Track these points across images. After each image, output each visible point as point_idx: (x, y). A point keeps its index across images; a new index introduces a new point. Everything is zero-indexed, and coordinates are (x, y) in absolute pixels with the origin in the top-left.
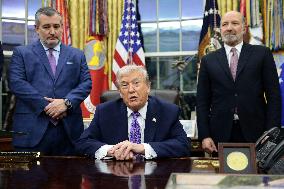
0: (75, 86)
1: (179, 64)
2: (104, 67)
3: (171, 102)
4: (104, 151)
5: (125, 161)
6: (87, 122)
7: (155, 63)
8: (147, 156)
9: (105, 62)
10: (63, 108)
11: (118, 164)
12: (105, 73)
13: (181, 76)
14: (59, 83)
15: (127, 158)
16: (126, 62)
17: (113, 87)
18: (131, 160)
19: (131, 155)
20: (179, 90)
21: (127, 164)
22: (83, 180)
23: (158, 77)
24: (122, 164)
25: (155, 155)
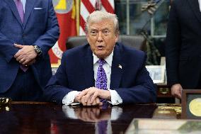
0: (44, 32)
1: (149, 7)
2: (71, 12)
3: (137, 48)
4: (71, 97)
5: (92, 107)
6: (55, 67)
7: (125, 6)
8: (113, 102)
9: (72, 6)
10: (33, 55)
11: (84, 110)
12: (73, 17)
13: (152, 20)
14: (27, 29)
15: (94, 104)
16: (94, 5)
17: (81, 32)
18: (97, 106)
19: (98, 101)
20: (150, 34)
21: (94, 110)
22: (52, 125)
23: (128, 20)
24: (89, 110)
25: (121, 101)
